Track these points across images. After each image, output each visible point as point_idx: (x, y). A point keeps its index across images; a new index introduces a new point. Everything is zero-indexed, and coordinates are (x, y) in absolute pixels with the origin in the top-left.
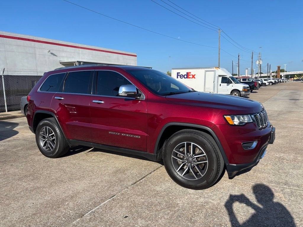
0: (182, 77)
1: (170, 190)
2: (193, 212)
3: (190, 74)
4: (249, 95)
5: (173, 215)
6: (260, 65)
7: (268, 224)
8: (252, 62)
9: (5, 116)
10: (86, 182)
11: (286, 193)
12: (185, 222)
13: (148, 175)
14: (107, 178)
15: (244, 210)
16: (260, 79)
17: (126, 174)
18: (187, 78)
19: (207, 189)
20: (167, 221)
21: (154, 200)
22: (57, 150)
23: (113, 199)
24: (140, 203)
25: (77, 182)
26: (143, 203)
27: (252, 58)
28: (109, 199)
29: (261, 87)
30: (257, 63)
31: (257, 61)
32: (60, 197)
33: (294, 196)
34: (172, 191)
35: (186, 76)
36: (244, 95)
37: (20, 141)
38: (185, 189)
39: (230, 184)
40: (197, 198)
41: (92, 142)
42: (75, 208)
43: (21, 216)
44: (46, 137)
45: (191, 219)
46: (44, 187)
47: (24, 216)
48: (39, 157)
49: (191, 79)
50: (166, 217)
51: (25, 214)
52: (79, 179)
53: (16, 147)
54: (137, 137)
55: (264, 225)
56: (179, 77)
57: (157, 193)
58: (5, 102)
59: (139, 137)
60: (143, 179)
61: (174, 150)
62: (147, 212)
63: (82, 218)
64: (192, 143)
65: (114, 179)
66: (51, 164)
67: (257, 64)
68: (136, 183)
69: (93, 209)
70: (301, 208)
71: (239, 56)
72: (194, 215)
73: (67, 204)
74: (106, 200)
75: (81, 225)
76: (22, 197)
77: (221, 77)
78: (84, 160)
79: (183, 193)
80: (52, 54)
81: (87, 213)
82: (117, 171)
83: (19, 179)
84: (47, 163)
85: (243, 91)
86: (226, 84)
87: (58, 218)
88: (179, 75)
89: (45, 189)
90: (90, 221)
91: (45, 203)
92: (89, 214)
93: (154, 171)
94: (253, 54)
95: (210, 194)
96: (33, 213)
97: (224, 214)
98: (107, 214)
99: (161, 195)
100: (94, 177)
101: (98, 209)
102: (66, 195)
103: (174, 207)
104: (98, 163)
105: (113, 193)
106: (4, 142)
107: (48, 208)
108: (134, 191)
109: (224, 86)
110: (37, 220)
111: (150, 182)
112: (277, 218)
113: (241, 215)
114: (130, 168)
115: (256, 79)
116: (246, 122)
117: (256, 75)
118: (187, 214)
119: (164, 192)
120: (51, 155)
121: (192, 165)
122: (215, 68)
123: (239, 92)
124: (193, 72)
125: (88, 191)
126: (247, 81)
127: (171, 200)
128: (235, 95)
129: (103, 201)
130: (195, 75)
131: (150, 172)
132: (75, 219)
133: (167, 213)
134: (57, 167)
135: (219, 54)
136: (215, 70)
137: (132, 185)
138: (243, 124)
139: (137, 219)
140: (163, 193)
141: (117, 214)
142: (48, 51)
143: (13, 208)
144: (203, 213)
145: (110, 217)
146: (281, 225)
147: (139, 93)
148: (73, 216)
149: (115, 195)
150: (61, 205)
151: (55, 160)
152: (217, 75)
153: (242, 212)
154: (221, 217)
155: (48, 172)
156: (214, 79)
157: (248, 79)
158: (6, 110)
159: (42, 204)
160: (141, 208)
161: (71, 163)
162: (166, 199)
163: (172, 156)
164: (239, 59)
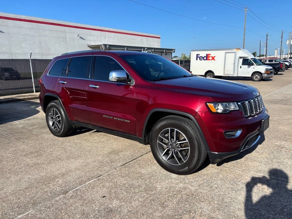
0: (201, 59)
1: (155, 173)
2: (168, 197)
3: (209, 56)
4: (272, 77)
5: (148, 198)
6: (290, 45)
7: (238, 215)
8: (282, 42)
9: (32, 97)
10: (80, 161)
11: (271, 184)
12: (157, 206)
13: (139, 157)
14: (100, 158)
15: (219, 199)
16: (288, 60)
17: (119, 155)
18: (206, 59)
19: (190, 175)
20: (140, 203)
21: (135, 182)
22: (62, 130)
23: (98, 179)
24: (121, 185)
25: (73, 160)
26: (124, 184)
27: (282, 38)
28: (95, 178)
29: (288, 69)
30: (288, 42)
31: (287, 41)
32: (54, 174)
33: (278, 187)
34: (156, 174)
35: (205, 58)
36: (266, 77)
37: (38, 120)
38: (169, 173)
39: (216, 171)
40: (177, 184)
41: (90, 124)
42: (63, 185)
43: (15, 189)
44: (54, 118)
45: (163, 203)
46: (43, 164)
47: (18, 189)
48: (49, 136)
49: (211, 61)
50: (140, 200)
51: (19, 187)
52: (75, 157)
53: (33, 125)
54: (127, 121)
55: (234, 216)
56: (198, 58)
57: (141, 176)
58: (33, 83)
59: (129, 121)
60: (133, 161)
61: (159, 135)
62: (125, 193)
63: (65, 194)
64: (175, 129)
65: (107, 159)
66: (56, 143)
67: (287, 44)
68: (125, 164)
69: (78, 187)
70: (280, 201)
71: (267, 36)
72: (168, 200)
73: (57, 180)
74: (92, 180)
75: (62, 201)
76: (22, 172)
77: (242, 59)
78: (86, 139)
79: (165, 177)
80: (80, 37)
81: (72, 190)
82: (112, 152)
83: (26, 155)
84: (54, 141)
85: (266, 73)
86: (247, 66)
87: (45, 193)
88: (199, 57)
89: (43, 166)
90: (71, 198)
91: (39, 178)
92: (73, 191)
93: (147, 153)
94: (282, 33)
95: (192, 180)
96: (26, 187)
97: (198, 201)
98: (88, 192)
99: (144, 178)
100: (90, 156)
101: (82, 187)
102: (59, 172)
103: (152, 191)
104: (97, 144)
105: (100, 173)
106: (24, 121)
107: (40, 183)
108: (120, 172)
109: (244, 68)
110: (27, 194)
111: (138, 164)
112: (251, 209)
113: (214, 203)
114: (125, 149)
115: (285, 60)
116: (232, 109)
117: (286, 55)
118: (161, 198)
119: (148, 175)
120: (58, 134)
121: (176, 150)
122: (235, 49)
123: (261, 75)
124: (213, 53)
125: (79, 170)
126: (274, 62)
127: (152, 184)
128: (257, 77)
129: (89, 179)
130: (214, 57)
131: (143, 154)
132: (59, 195)
133: (142, 196)
134: (60, 145)
135: (244, 34)
136: (236, 51)
137: (121, 166)
138: (228, 112)
139: (113, 200)
140: (146, 176)
141: (97, 193)
142: (77, 35)
143: (11, 181)
144: (177, 198)
145: (89, 196)
146: (252, 218)
147: (129, 78)
148: (58, 192)
149: (102, 175)
150: (51, 182)
151: (61, 139)
152: (237, 57)
153: (217, 201)
154: (194, 203)
155: (51, 150)
156: (235, 61)
157: (275, 60)
158: (34, 91)
159: (36, 179)
160: (120, 189)
161: (74, 142)
162: (147, 182)
163: (158, 141)
164: (267, 39)
